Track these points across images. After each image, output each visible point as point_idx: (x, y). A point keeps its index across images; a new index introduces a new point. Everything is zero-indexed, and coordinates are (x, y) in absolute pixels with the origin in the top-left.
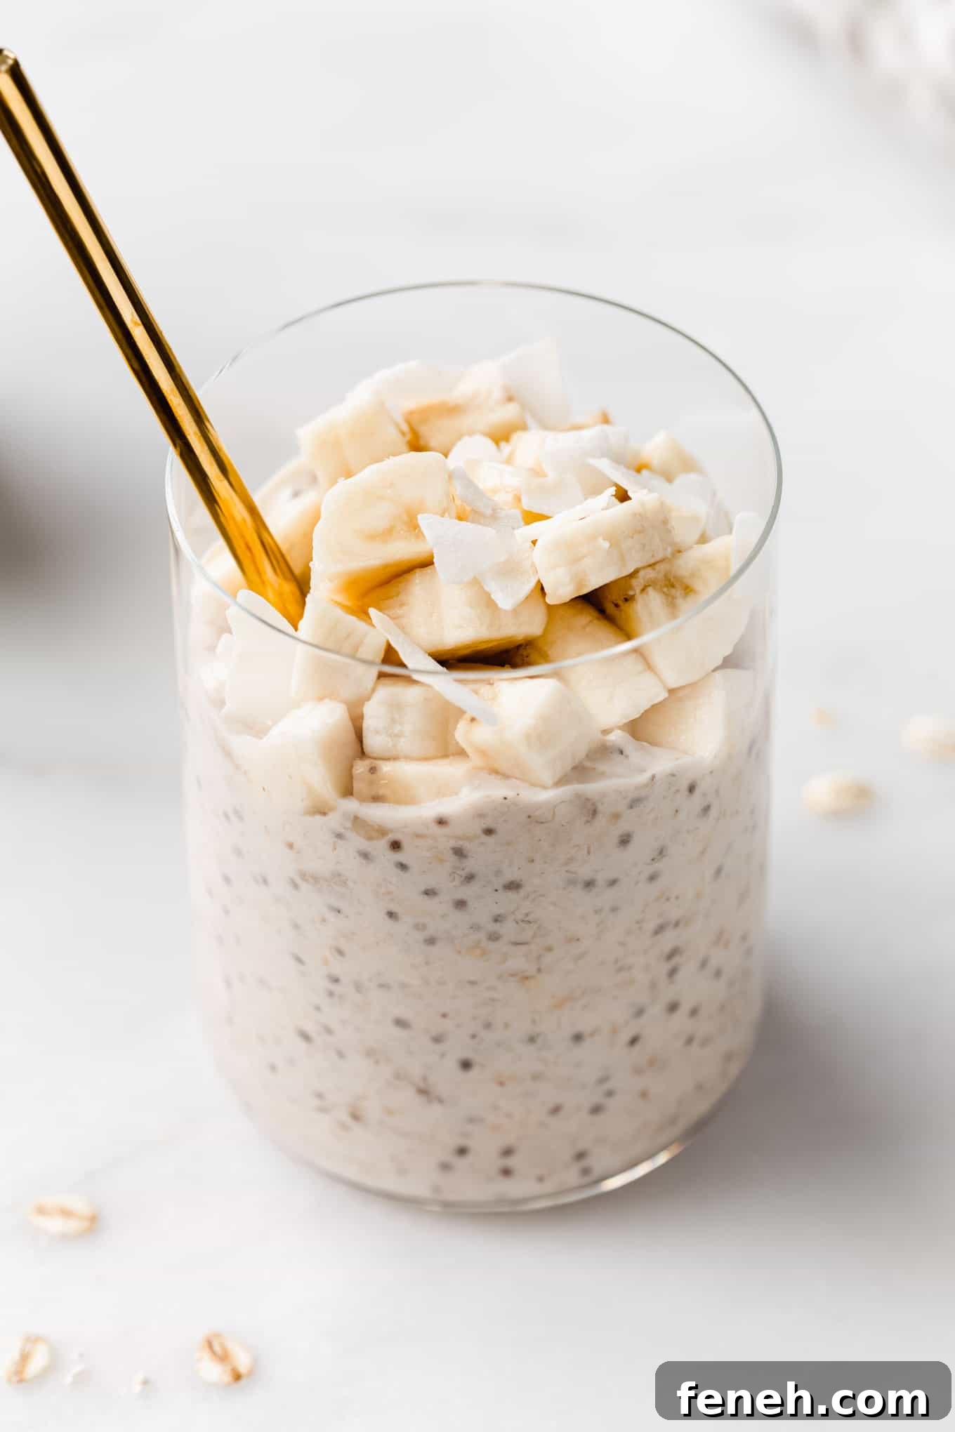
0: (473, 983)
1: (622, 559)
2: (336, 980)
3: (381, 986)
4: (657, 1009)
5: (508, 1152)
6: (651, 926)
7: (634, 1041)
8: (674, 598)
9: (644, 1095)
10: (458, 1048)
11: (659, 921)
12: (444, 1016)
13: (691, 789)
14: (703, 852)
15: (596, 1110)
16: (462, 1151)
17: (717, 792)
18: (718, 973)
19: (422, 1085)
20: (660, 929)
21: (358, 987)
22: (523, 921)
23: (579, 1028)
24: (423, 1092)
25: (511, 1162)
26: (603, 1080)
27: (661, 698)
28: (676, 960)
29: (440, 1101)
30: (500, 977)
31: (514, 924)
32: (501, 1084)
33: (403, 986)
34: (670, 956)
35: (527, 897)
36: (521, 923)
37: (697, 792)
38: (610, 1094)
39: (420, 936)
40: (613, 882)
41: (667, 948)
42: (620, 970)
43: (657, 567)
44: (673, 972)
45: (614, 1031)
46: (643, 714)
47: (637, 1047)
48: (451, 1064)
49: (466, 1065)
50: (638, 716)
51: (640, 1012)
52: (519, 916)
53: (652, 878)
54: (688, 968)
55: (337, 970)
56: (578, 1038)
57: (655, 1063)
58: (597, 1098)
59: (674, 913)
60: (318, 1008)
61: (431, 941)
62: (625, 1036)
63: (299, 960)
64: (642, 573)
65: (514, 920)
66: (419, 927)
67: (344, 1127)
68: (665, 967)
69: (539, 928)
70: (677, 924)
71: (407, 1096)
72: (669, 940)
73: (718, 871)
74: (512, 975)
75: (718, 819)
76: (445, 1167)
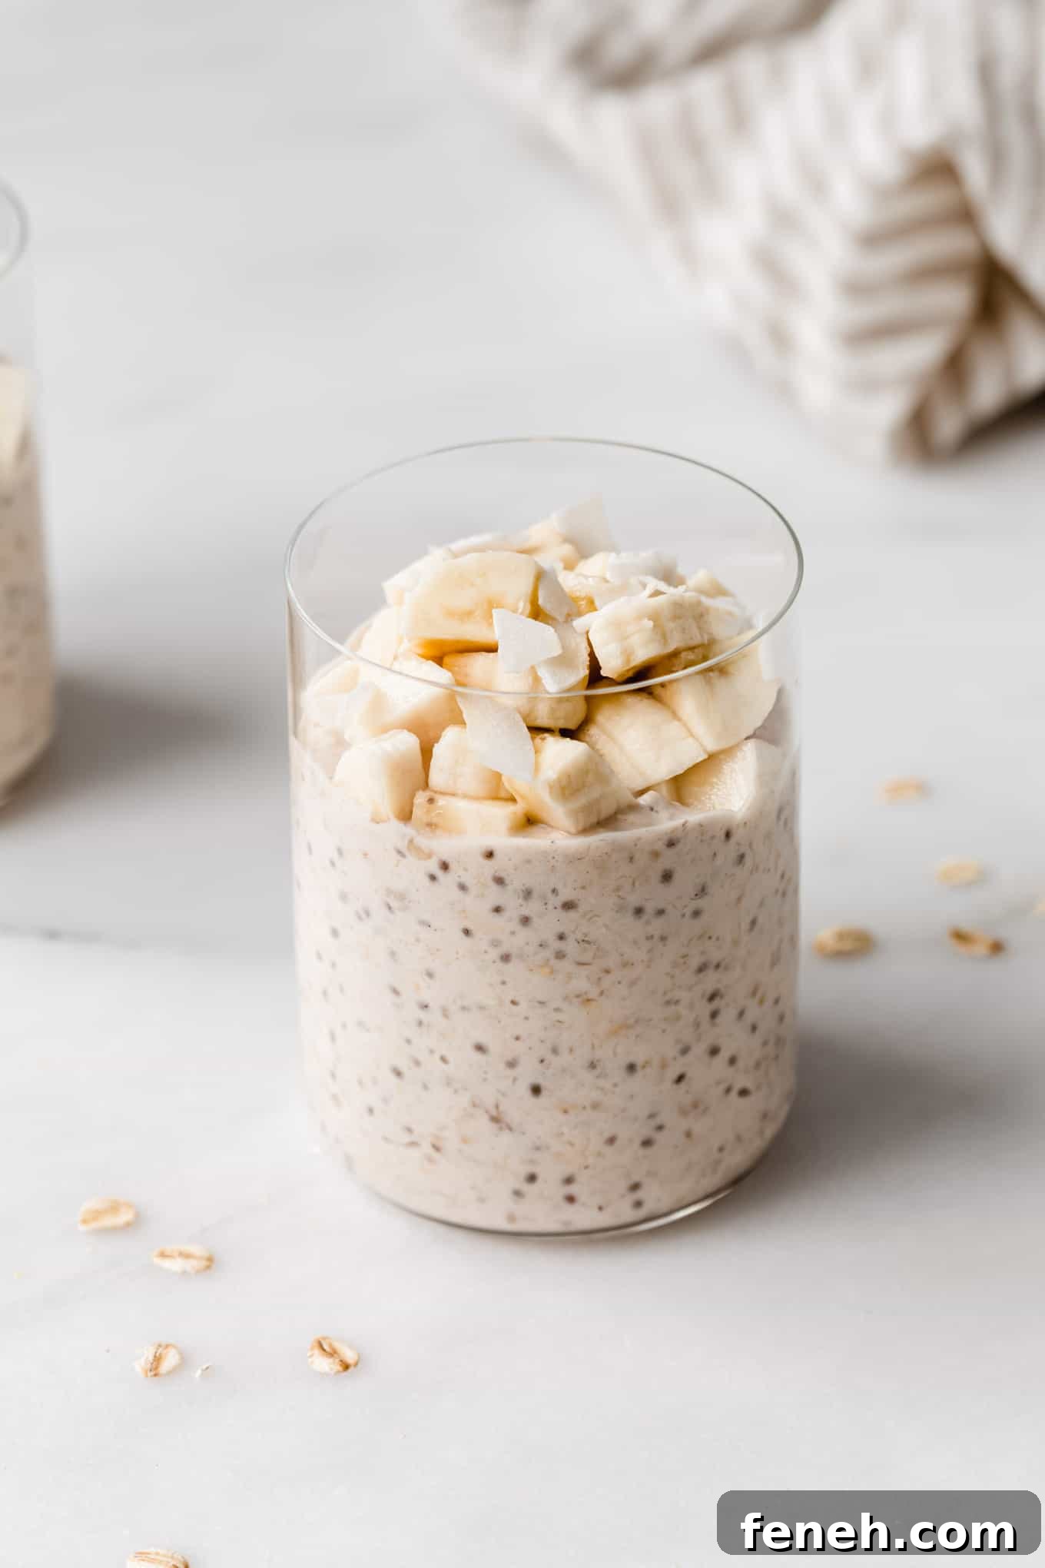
0: (541, 1003)
1: (664, 638)
2: (425, 1007)
3: (464, 1008)
4: (699, 1049)
5: (569, 1181)
6: (695, 962)
7: (680, 1079)
8: (710, 678)
9: (688, 1134)
10: (528, 1073)
11: (702, 959)
12: (517, 1038)
13: (728, 835)
14: (739, 899)
15: (647, 1143)
16: (532, 1178)
17: (750, 845)
18: (754, 1028)
19: (494, 1113)
20: (701, 969)
21: (445, 1013)
22: (583, 941)
23: (631, 1059)
24: (495, 1120)
25: (573, 1189)
26: (652, 1116)
27: (700, 759)
28: (716, 1003)
29: (510, 1129)
30: (566, 998)
31: (576, 944)
32: (566, 1112)
33: (482, 1008)
34: (712, 998)
35: (584, 915)
36: (581, 943)
37: (733, 840)
38: (660, 1128)
39: (495, 954)
40: (661, 912)
41: (709, 988)
42: (668, 1003)
43: (696, 650)
44: (714, 1015)
45: (664, 1066)
46: (686, 771)
47: (683, 1085)
48: (524, 1089)
49: (536, 1090)
50: (681, 772)
51: (685, 1051)
52: (580, 937)
53: (697, 914)
54: (728, 1015)
55: (426, 996)
56: (631, 1068)
57: (696, 1107)
58: (647, 1131)
59: (715, 956)
60: (408, 1041)
61: (506, 958)
62: (672, 1073)
63: (396, 992)
64: (683, 655)
65: (576, 940)
66: (495, 943)
67: (430, 1160)
68: (706, 1009)
69: (598, 949)
70: (718, 966)
71: (483, 1123)
72: (711, 981)
73: (753, 923)
74: (578, 996)
75: (751, 873)
76: (518, 1193)
